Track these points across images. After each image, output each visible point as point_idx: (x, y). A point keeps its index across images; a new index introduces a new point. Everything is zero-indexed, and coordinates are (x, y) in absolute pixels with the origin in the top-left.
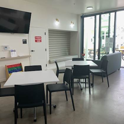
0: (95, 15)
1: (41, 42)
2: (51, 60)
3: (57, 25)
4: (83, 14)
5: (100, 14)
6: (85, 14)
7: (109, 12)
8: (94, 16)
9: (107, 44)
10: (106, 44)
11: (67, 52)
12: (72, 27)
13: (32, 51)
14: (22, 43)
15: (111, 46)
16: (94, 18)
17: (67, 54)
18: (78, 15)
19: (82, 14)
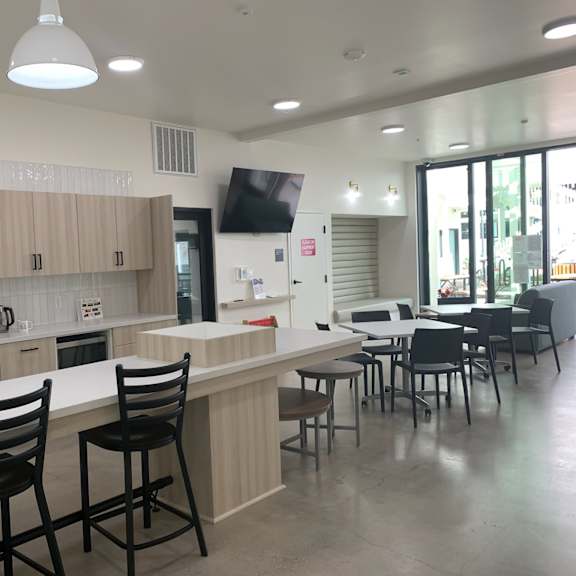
0: (468, 162)
1: (314, 254)
2: (339, 312)
3: (352, 201)
4: (429, 159)
5: (488, 159)
6: (433, 160)
7: (521, 154)
8: (466, 167)
9: (521, 255)
10: (516, 257)
11: (371, 288)
12: (392, 203)
13: (295, 282)
14: (274, 258)
15: (536, 263)
16: (466, 172)
17: (372, 295)
18: (406, 164)
19: (425, 159)
